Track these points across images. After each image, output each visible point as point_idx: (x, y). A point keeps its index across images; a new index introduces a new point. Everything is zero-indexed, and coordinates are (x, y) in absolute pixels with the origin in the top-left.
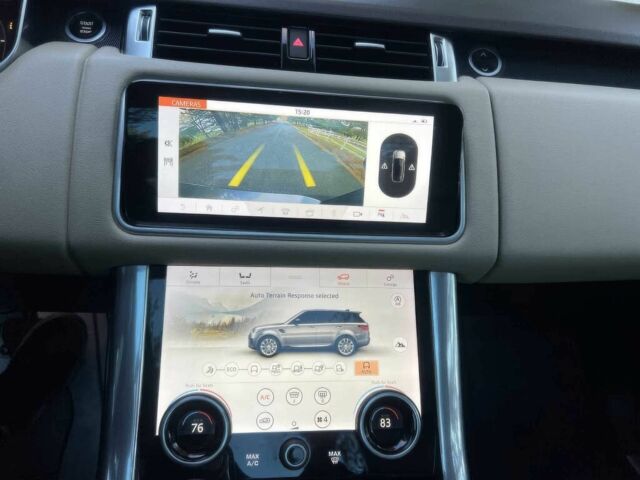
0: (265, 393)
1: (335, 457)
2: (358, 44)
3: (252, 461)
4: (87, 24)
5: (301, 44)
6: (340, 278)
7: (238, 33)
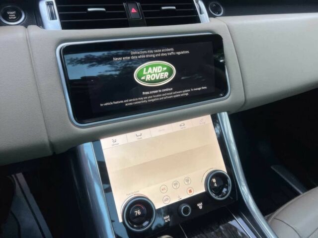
0: (162, 187)
1: (200, 206)
2: (163, 8)
3: (167, 219)
4: (11, 13)
5: (135, 11)
6: (181, 126)
7: (103, 9)
